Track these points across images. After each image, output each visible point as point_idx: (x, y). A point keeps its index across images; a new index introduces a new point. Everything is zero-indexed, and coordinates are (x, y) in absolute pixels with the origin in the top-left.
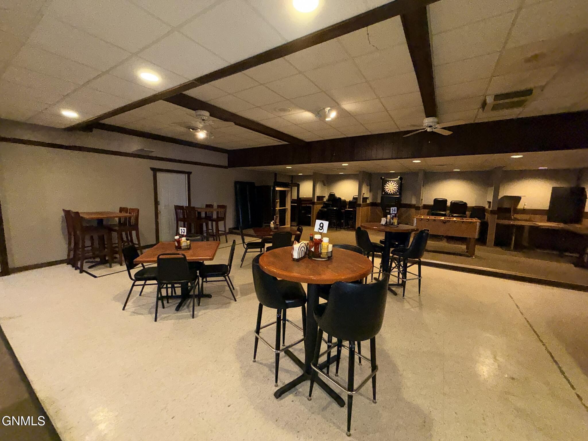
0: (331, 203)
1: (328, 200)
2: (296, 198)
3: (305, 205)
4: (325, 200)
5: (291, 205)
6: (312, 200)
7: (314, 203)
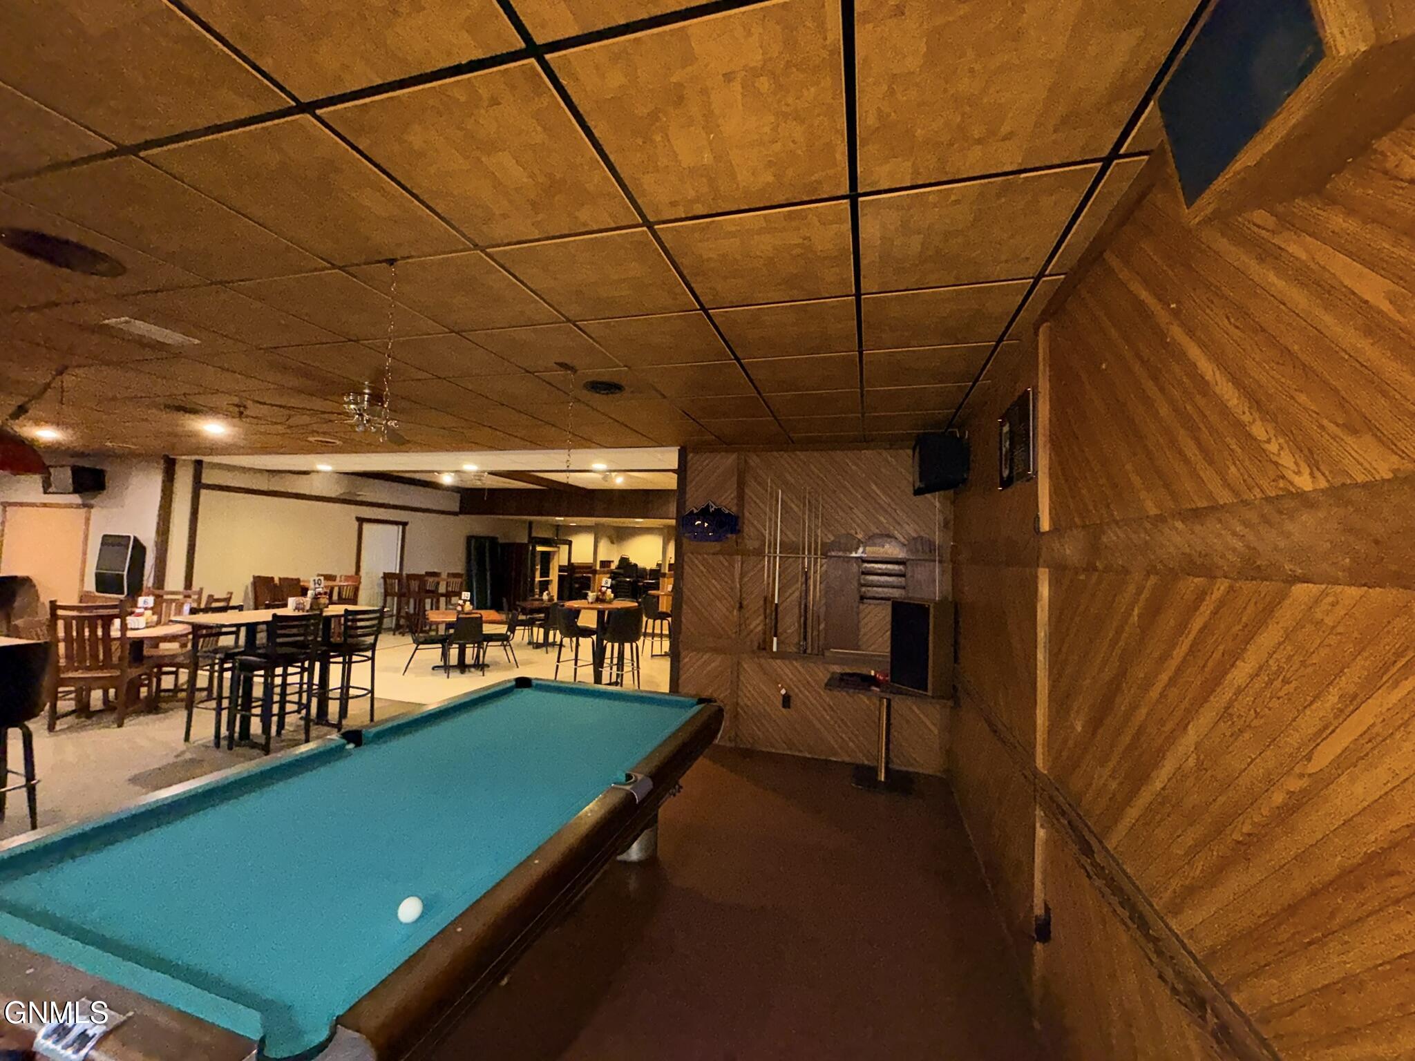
0: (621, 571)
1: (618, 567)
2: (566, 564)
3: (580, 575)
4: (613, 566)
5: (559, 576)
6: (590, 567)
7: (595, 572)
